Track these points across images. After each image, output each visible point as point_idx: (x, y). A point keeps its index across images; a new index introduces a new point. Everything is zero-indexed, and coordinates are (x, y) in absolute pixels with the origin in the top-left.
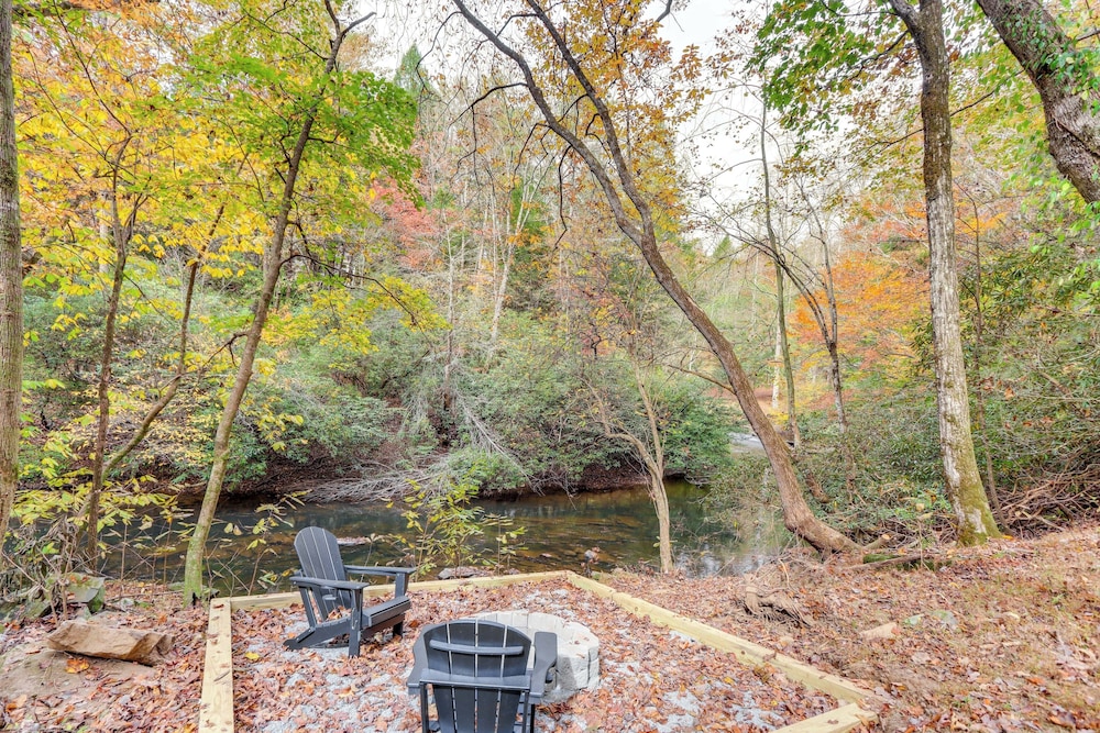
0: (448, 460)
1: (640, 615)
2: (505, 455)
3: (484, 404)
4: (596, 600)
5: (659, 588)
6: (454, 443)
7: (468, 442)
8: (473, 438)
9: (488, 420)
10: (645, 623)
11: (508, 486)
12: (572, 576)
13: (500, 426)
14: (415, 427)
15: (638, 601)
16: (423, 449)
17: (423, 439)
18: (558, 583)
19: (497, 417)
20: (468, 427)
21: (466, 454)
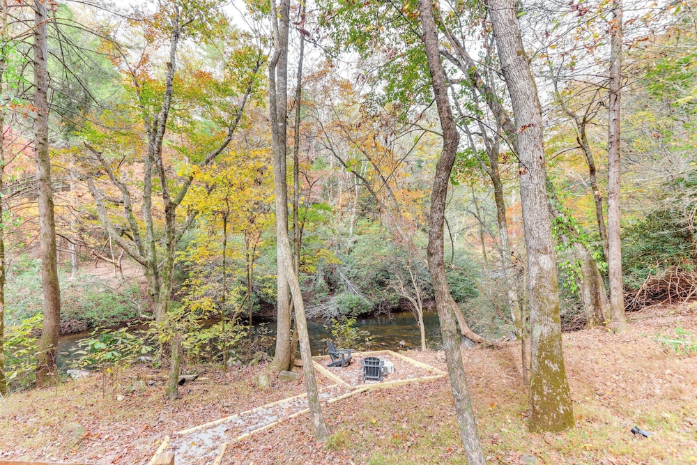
0: (334, 299)
1: (407, 361)
2: (361, 296)
3: (349, 272)
4: (397, 358)
5: (420, 355)
6: (337, 290)
7: (343, 290)
8: (345, 288)
9: (352, 279)
10: (408, 363)
11: (363, 311)
12: (390, 352)
13: (358, 282)
14: (318, 285)
15: (407, 358)
16: (323, 295)
17: (322, 290)
18: (386, 354)
19: (356, 277)
20: (343, 283)
21: (342, 296)
